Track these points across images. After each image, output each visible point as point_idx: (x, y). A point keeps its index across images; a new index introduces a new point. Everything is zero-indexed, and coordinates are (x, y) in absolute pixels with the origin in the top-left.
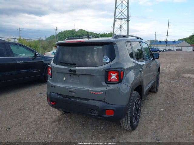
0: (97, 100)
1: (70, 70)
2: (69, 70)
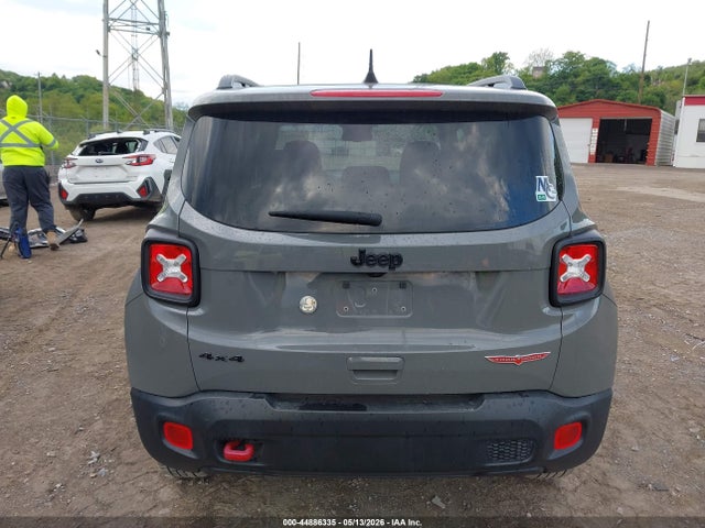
0: (520, 393)
1: (362, 252)
2: (356, 255)
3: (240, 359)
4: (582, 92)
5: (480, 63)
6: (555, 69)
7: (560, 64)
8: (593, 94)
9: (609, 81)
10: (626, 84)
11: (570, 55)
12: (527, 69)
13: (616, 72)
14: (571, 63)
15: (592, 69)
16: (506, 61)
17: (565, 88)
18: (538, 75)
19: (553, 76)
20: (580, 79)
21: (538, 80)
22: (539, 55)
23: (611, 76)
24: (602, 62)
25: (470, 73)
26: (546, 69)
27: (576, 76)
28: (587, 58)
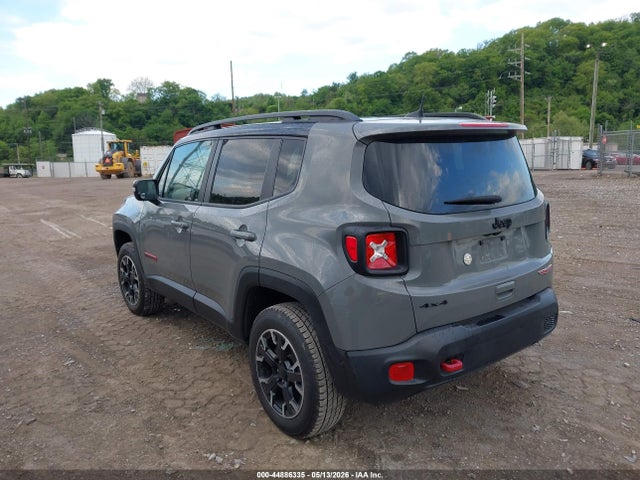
3: (445, 302)
4: (183, 116)
5: (85, 87)
6: (157, 96)
7: (160, 91)
8: (193, 117)
9: (203, 107)
10: (216, 110)
11: (167, 84)
12: (132, 95)
13: (207, 100)
14: (170, 91)
15: (188, 97)
16: (112, 87)
17: (168, 112)
18: (142, 100)
19: (156, 102)
20: (179, 105)
21: (144, 105)
22: (141, 84)
23: (203, 103)
24: (194, 91)
25: (77, 96)
26: (149, 95)
27: (176, 102)
28: (182, 88)
